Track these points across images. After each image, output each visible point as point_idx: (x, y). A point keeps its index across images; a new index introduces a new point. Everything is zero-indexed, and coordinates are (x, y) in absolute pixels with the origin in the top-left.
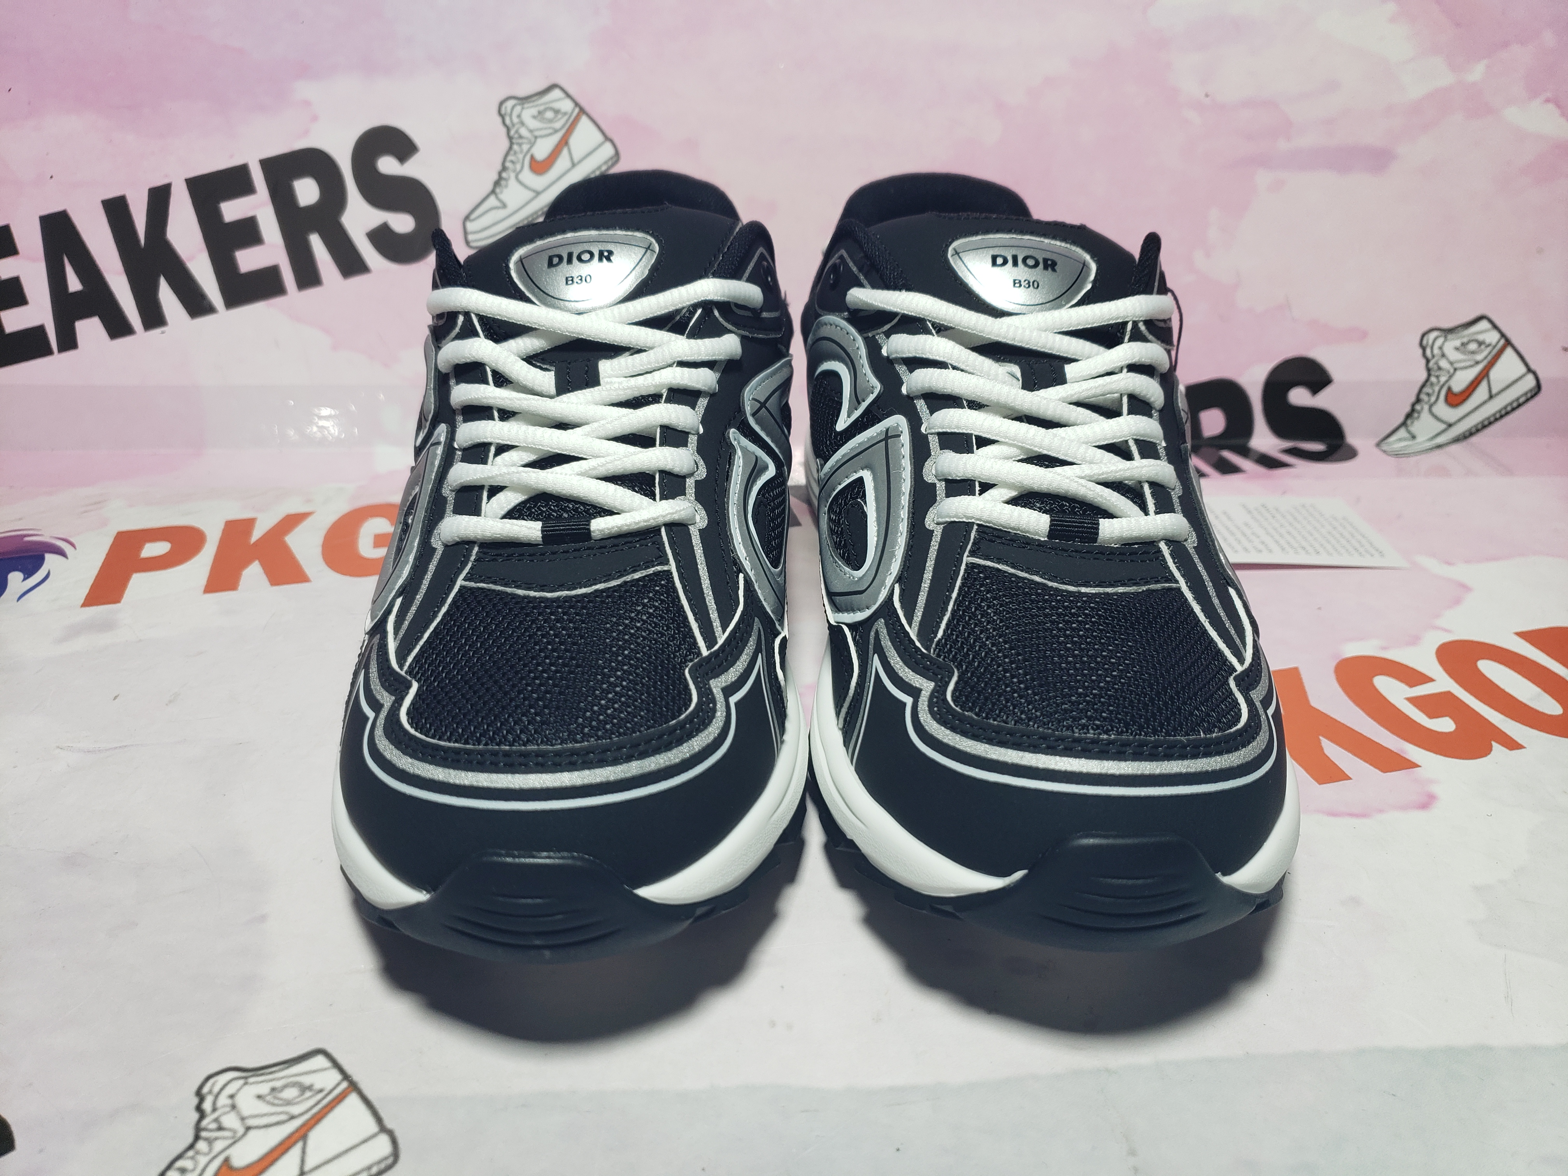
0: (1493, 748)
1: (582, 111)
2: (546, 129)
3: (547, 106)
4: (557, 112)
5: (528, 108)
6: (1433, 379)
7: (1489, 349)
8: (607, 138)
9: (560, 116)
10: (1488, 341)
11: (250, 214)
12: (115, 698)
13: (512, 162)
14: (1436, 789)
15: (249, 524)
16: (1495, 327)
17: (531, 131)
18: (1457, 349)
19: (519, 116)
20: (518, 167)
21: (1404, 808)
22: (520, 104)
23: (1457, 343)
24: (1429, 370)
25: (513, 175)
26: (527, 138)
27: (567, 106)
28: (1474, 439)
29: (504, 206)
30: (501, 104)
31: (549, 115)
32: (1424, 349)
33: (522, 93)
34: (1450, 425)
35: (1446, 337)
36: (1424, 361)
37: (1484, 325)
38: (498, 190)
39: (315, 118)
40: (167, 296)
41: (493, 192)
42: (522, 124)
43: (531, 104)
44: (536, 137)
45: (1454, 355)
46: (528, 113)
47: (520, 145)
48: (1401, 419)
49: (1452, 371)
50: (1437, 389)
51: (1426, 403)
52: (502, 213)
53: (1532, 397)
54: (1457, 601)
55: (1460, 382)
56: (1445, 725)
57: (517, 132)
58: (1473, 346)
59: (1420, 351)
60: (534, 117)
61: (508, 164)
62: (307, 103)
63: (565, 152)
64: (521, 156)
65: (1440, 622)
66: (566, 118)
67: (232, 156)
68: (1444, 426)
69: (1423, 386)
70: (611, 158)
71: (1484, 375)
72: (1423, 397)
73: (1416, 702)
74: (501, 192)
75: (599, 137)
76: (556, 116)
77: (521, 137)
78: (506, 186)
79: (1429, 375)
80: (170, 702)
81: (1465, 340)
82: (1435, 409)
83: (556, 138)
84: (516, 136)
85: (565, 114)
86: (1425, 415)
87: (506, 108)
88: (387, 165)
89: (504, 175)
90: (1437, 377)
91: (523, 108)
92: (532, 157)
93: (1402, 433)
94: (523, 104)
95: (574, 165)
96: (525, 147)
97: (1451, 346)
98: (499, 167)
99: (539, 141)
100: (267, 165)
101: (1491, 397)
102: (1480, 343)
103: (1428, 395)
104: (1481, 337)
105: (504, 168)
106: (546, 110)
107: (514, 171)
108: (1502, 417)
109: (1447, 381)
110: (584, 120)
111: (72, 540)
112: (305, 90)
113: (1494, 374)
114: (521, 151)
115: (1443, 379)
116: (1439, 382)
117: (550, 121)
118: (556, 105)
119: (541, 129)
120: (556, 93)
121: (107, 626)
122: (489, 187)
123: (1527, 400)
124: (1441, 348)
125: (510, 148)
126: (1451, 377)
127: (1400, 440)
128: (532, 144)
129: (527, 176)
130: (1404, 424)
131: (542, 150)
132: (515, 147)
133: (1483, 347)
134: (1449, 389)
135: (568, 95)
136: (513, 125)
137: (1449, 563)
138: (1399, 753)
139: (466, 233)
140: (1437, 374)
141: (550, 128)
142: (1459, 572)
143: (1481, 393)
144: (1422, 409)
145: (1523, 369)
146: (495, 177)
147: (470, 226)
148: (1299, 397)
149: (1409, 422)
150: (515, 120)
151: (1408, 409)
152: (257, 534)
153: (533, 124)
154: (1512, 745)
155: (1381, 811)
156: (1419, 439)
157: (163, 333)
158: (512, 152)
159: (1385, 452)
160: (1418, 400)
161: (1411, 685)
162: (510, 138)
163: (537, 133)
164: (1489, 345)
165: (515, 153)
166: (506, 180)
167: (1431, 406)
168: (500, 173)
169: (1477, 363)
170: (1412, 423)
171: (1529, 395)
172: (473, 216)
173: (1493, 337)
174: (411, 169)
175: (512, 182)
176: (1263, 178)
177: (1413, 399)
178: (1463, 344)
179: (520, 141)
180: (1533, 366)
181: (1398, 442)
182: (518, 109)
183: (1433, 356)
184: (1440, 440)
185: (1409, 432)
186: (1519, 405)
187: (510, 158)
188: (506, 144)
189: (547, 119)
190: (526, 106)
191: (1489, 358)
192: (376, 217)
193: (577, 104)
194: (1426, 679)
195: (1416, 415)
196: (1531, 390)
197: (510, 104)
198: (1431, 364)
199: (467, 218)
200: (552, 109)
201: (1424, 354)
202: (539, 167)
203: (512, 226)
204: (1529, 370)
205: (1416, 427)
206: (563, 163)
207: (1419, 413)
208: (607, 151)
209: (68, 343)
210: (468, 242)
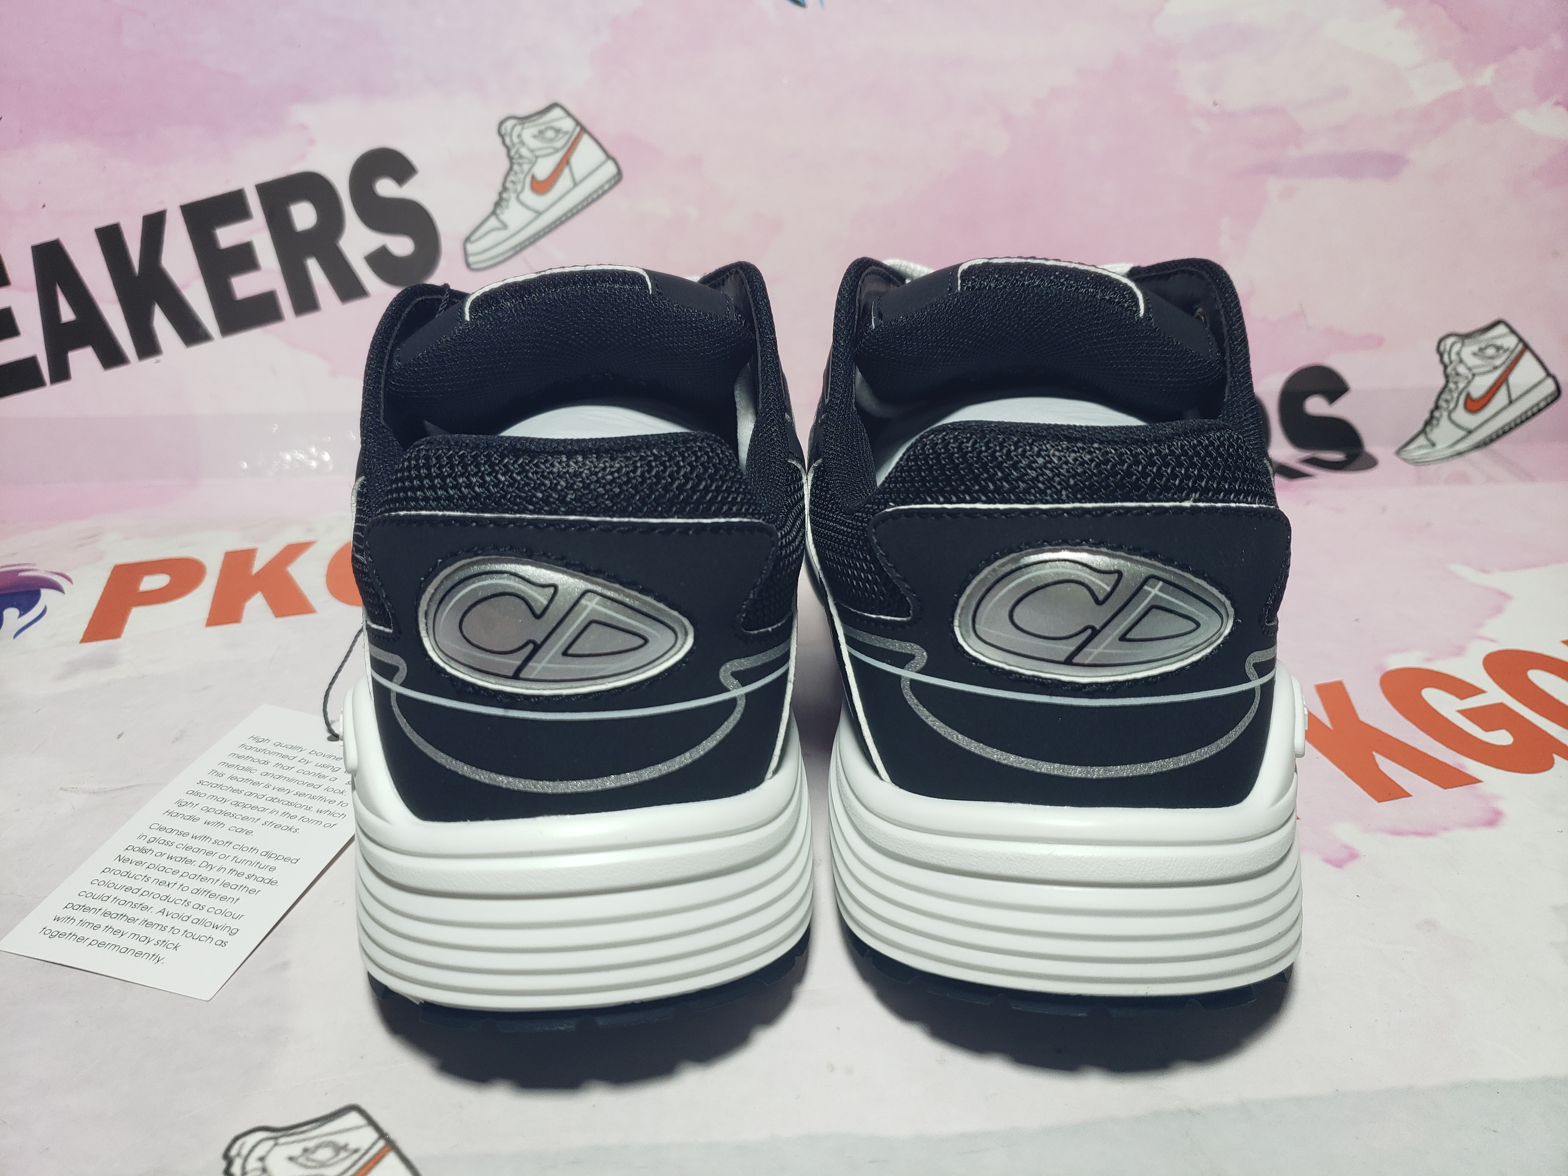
0: (1556, 761)
1: (584, 130)
2: (546, 148)
3: (548, 125)
4: (558, 131)
5: (528, 128)
6: (1452, 385)
7: (1507, 354)
8: (609, 157)
9: (561, 135)
10: (1506, 346)
11: (245, 239)
12: (120, 736)
13: (513, 182)
14: (1501, 805)
15: (248, 555)
16: (1513, 331)
17: (532, 151)
18: (1475, 354)
19: (519, 136)
20: (519, 187)
21: (1471, 825)
22: (520, 124)
23: (1475, 348)
24: (1447, 376)
25: (513, 196)
26: (527, 158)
27: (568, 125)
28: (1496, 446)
29: (505, 226)
30: (501, 123)
31: (550, 134)
32: (1441, 355)
33: (522, 112)
34: (1470, 432)
35: (1463, 344)
36: (1441, 368)
37: (1501, 329)
38: (498, 211)
39: (311, 142)
40: (161, 325)
41: (494, 213)
42: (523, 143)
43: (531, 124)
44: (537, 157)
45: (1472, 361)
46: (528, 133)
47: (520, 165)
48: (1419, 426)
49: (1470, 377)
50: (1455, 395)
51: (1445, 410)
52: (503, 234)
53: (1553, 401)
54: (1498, 610)
55: (1479, 387)
56: (1502, 738)
57: (517, 152)
58: (1491, 351)
59: (1437, 358)
60: (535, 137)
61: (509, 185)
62: (303, 127)
63: (566, 171)
64: (521, 176)
65: (1483, 632)
66: (566, 137)
67: (227, 182)
68: (1462, 433)
69: (1442, 392)
70: (614, 177)
71: (1503, 380)
72: (1442, 403)
73: (1468, 714)
74: (502, 213)
75: (601, 156)
76: (557, 136)
77: (521, 157)
78: (507, 207)
79: (1447, 382)
80: (177, 739)
81: (1483, 345)
82: (1455, 416)
83: (558, 157)
84: (517, 156)
85: (566, 133)
86: (1444, 422)
87: (506, 129)
88: (386, 188)
89: (505, 195)
90: (1456, 383)
91: (523, 128)
92: (533, 177)
93: (1422, 440)
94: (523, 124)
95: (576, 184)
96: (526, 167)
97: (1468, 351)
98: (499, 187)
99: (540, 160)
100: (264, 189)
101: (1511, 402)
102: (1498, 348)
103: (1447, 401)
104: (1499, 342)
105: (505, 189)
106: (547, 129)
107: (515, 191)
108: (1522, 422)
109: (1465, 387)
110: (586, 139)
111: (68, 574)
112: (301, 113)
113: (1513, 379)
114: (522, 172)
115: (1461, 385)
116: (1457, 388)
117: (551, 140)
118: (557, 125)
119: (542, 149)
120: (557, 112)
121: (106, 662)
122: (489, 207)
123: (1548, 405)
124: (1458, 354)
125: (511, 169)
126: (1469, 383)
127: (1420, 447)
128: (533, 164)
129: (528, 196)
130: (1423, 431)
131: (543, 169)
132: (516, 167)
133: (1501, 351)
134: (1468, 396)
135: (569, 114)
136: (514, 145)
137: (1485, 571)
138: (1457, 767)
139: (466, 255)
140: (1455, 380)
141: (551, 147)
142: (1498, 580)
143: (1501, 398)
144: (1441, 415)
145: (1542, 374)
146: (495, 197)
147: (471, 248)
148: (1316, 406)
149: (1428, 429)
150: (515, 140)
151: (1426, 416)
152: (258, 565)
153: (533, 143)
155: (1446, 829)
156: (1439, 447)
157: (158, 362)
158: (513, 173)
159: (1405, 460)
160: (1437, 407)
161: (1462, 697)
162: (511, 158)
163: (538, 153)
164: (1507, 350)
165: (516, 173)
166: (507, 200)
167: (1450, 413)
168: (500, 194)
169: (1496, 368)
170: (1432, 430)
171: (1549, 400)
172: (474, 238)
173: (1511, 342)
174: (409, 191)
175: (513, 203)
176: (1274, 186)
177: (1431, 405)
178: (1481, 350)
179: (521, 161)
180: (1552, 370)
181: (1417, 450)
182: (518, 129)
183: (1451, 362)
184: (1461, 447)
185: (1428, 439)
186: (1540, 410)
187: (511, 178)
188: (506, 164)
189: (547, 139)
190: (526, 125)
191: (1508, 362)
192: (374, 240)
193: (578, 123)
194: (1476, 691)
195: (1435, 422)
196: (1551, 395)
197: (509, 124)
198: (1449, 370)
199: (468, 239)
200: (553, 128)
201: (1442, 360)
202: (541, 187)
203: (513, 248)
204: (1549, 374)
205: (1436, 434)
206: (564, 182)
207: (1438, 420)
208: (610, 169)
209: (61, 373)
210: (468, 265)
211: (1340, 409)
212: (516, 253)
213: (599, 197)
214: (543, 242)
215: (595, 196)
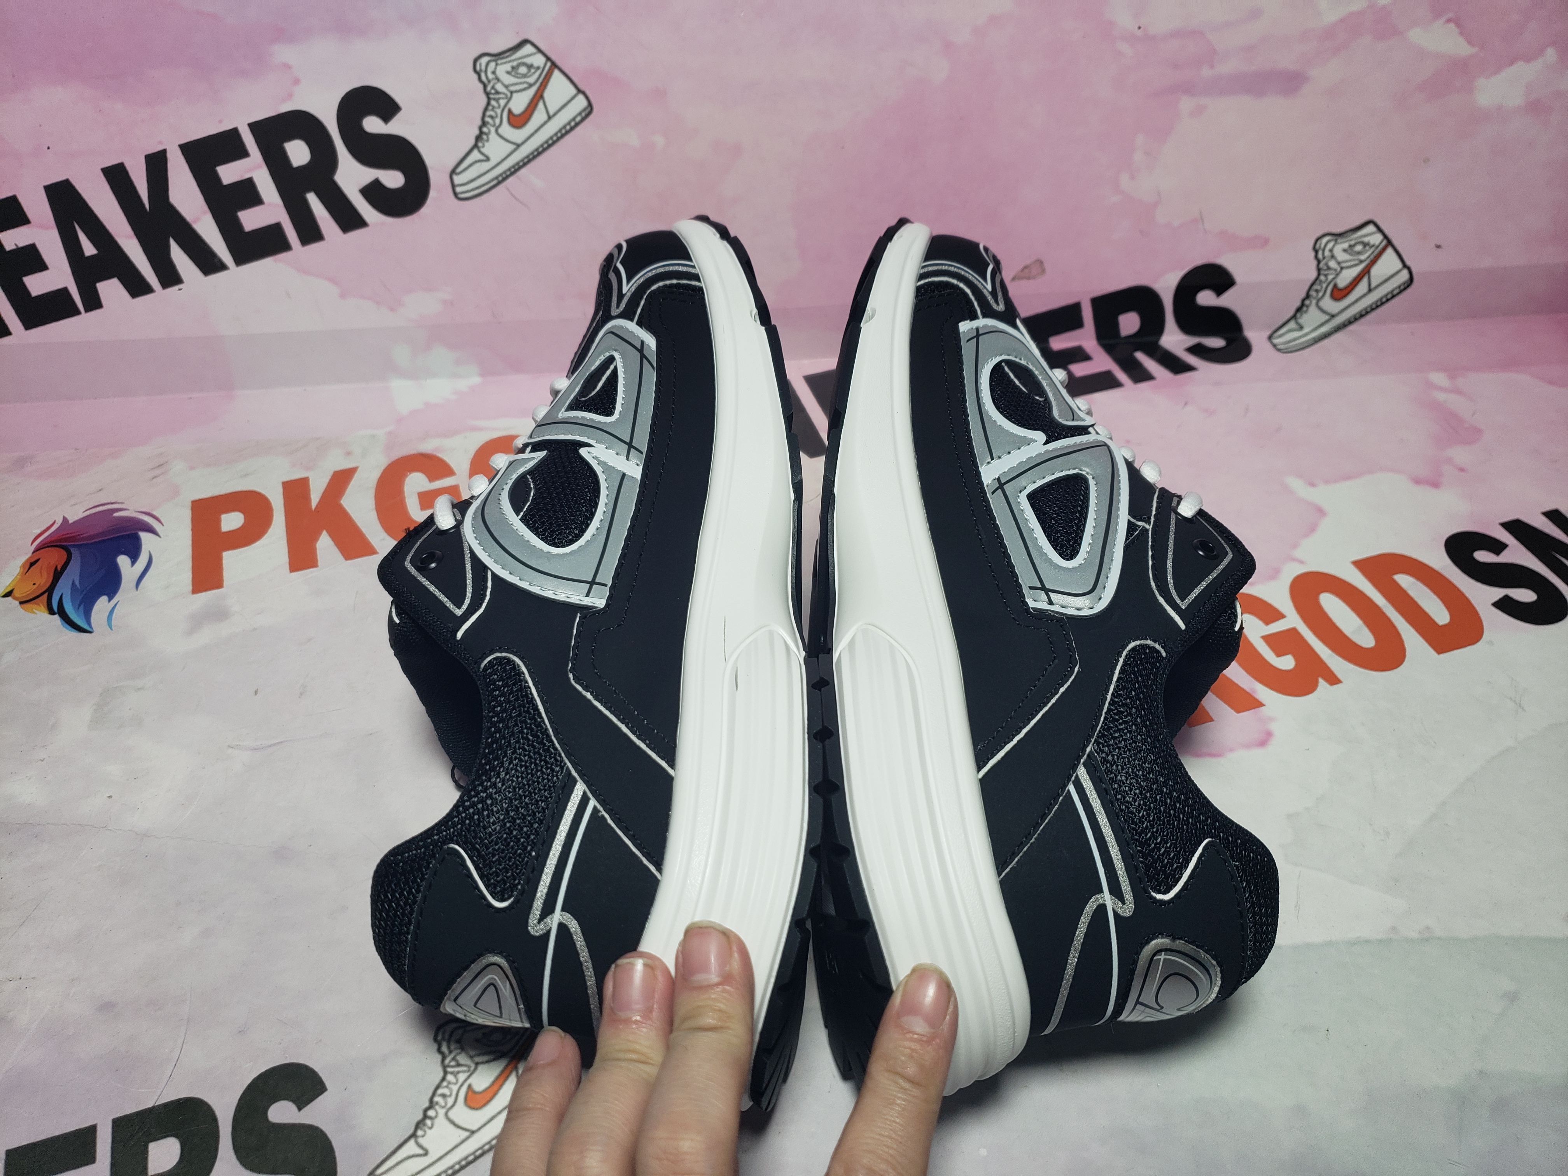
0: (1319, 689)
1: (554, 65)
2: (520, 83)
3: (520, 61)
4: (530, 67)
5: (501, 64)
6: (1322, 278)
7: (1373, 249)
8: (580, 91)
9: (533, 71)
10: (1372, 243)
11: (247, 176)
12: (256, 692)
13: (491, 117)
14: (1274, 727)
15: (303, 483)
16: (1380, 230)
17: (506, 87)
18: (1345, 251)
19: (494, 73)
20: (498, 121)
21: (1248, 746)
22: (493, 61)
23: (1346, 245)
24: (1319, 270)
25: (493, 130)
26: (504, 94)
27: (539, 60)
28: (1351, 328)
29: (488, 159)
30: (476, 61)
31: (523, 70)
32: (1316, 252)
33: (494, 50)
34: (1333, 316)
35: (1336, 240)
36: (1315, 263)
37: (1371, 228)
38: (480, 144)
39: (297, 81)
40: (178, 256)
41: (476, 146)
42: (498, 79)
43: (504, 60)
44: (512, 92)
45: (1341, 256)
46: (502, 69)
47: (497, 100)
48: (1292, 313)
49: (1339, 269)
50: (1324, 285)
51: (1315, 298)
52: (486, 166)
53: (1405, 289)
54: (1313, 529)
55: (1344, 280)
56: (1286, 663)
57: (493, 88)
58: (1359, 248)
59: (1313, 254)
60: (508, 73)
61: (487, 119)
62: (287, 66)
63: (541, 105)
64: (499, 111)
65: (1298, 553)
66: (539, 72)
67: (220, 122)
68: (1327, 317)
69: (1313, 283)
70: (584, 110)
71: (1366, 272)
72: (1313, 293)
73: (1268, 639)
74: (483, 146)
75: (572, 90)
76: (529, 70)
77: (497, 93)
78: (488, 140)
79: (1319, 274)
80: (301, 694)
81: (1352, 243)
82: (1321, 304)
83: (532, 92)
84: (493, 91)
85: (538, 68)
86: (1313, 309)
87: (480, 64)
88: (372, 124)
89: (485, 130)
90: (1326, 276)
91: (497, 65)
92: (510, 111)
93: (1292, 325)
94: (498, 60)
95: (550, 117)
96: (502, 102)
97: (1339, 250)
98: (479, 122)
99: (515, 95)
100: (255, 127)
101: (1370, 290)
102: (1365, 245)
103: (1317, 291)
104: (1366, 240)
105: (484, 124)
106: (519, 65)
107: (494, 125)
108: (1377, 307)
109: (1334, 279)
110: (556, 73)
111: (155, 513)
112: (283, 53)
113: (1374, 271)
114: (499, 106)
115: (1330, 277)
116: (1327, 279)
117: (524, 76)
118: (528, 61)
119: (516, 84)
120: (528, 49)
121: (220, 614)
122: (471, 141)
123: (1401, 292)
124: (1331, 251)
125: (488, 104)
126: (1338, 274)
127: (1290, 331)
128: (509, 99)
129: (506, 130)
130: (1294, 317)
131: (519, 104)
132: (493, 103)
133: (1367, 248)
134: (1335, 286)
135: (539, 50)
136: (489, 81)
137: (1312, 485)
138: (1251, 692)
139: (453, 186)
140: (1326, 272)
141: (524, 83)
142: (1318, 495)
143: (1362, 287)
144: (1311, 302)
145: (1400, 265)
146: (476, 132)
147: (457, 180)
148: (1206, 298)
149: (1298, 315)
150: (491, 76)
151: (1298, 304)
152: (315, 498)
153: (508, 79)
154: (1333, 680)
155: (1232, 750)
156: (1306, 330)
157: (180, 290)
158: (490, 108)
159: (1275, 346)
160: (1308, 296)
161: (1267, 622)
162: (487, 94)
163: (512, 88)
164: (1373, 246)
165: (493, 107)
166: (487, 134)
167: (1318, 301)
168: (480, 128)
169: (1361, 262)
170: (1302, 315)
171: (1402, 287)
172: (459, 170)
173: (1376, 239)
174: (395, 127)
175: (493, 135)
176: (1186, 104)
177: (1303, 295)
178: (1350, 246)
179: (497, 96)
180: (1408, 263)
181: (1288, 336)
182: (492, 65)
183: (1324, 258)
184: (1324, 329)
185: (1297, 323)
186: (1393, 297)
187: (488, 113)
188: (484, 100)
189: (520, 74)
190: (499, 62)
191: (1372, 257)
192: (368, 175)
193: (548, 59)
194: (1277, 615)
195: (1305, 309)
196: (1404, 284)
197: (484, 60)
198: (1321, 265)
199: (453, 172)
200: (524, 64)
201: (1316, 257)
202: (518, 121)
203: (497, 178)
204: (1405, 266)
205: (1304, 319)
206: (539, 116)
207: (1308, 307)
208: (580, 103)
209: (93, 302)
210: (456, 194)
211: (1226, 300)
212: (499, 183)
213: (572, 129)
214: (523, 172)
215: (568, 128)
